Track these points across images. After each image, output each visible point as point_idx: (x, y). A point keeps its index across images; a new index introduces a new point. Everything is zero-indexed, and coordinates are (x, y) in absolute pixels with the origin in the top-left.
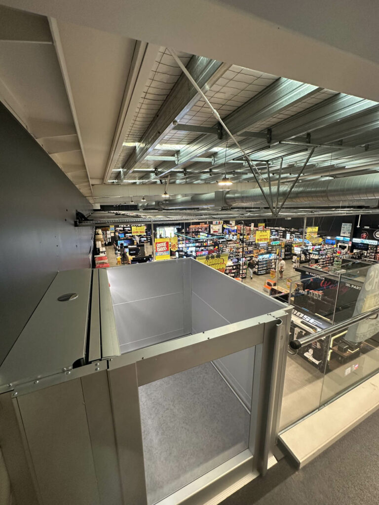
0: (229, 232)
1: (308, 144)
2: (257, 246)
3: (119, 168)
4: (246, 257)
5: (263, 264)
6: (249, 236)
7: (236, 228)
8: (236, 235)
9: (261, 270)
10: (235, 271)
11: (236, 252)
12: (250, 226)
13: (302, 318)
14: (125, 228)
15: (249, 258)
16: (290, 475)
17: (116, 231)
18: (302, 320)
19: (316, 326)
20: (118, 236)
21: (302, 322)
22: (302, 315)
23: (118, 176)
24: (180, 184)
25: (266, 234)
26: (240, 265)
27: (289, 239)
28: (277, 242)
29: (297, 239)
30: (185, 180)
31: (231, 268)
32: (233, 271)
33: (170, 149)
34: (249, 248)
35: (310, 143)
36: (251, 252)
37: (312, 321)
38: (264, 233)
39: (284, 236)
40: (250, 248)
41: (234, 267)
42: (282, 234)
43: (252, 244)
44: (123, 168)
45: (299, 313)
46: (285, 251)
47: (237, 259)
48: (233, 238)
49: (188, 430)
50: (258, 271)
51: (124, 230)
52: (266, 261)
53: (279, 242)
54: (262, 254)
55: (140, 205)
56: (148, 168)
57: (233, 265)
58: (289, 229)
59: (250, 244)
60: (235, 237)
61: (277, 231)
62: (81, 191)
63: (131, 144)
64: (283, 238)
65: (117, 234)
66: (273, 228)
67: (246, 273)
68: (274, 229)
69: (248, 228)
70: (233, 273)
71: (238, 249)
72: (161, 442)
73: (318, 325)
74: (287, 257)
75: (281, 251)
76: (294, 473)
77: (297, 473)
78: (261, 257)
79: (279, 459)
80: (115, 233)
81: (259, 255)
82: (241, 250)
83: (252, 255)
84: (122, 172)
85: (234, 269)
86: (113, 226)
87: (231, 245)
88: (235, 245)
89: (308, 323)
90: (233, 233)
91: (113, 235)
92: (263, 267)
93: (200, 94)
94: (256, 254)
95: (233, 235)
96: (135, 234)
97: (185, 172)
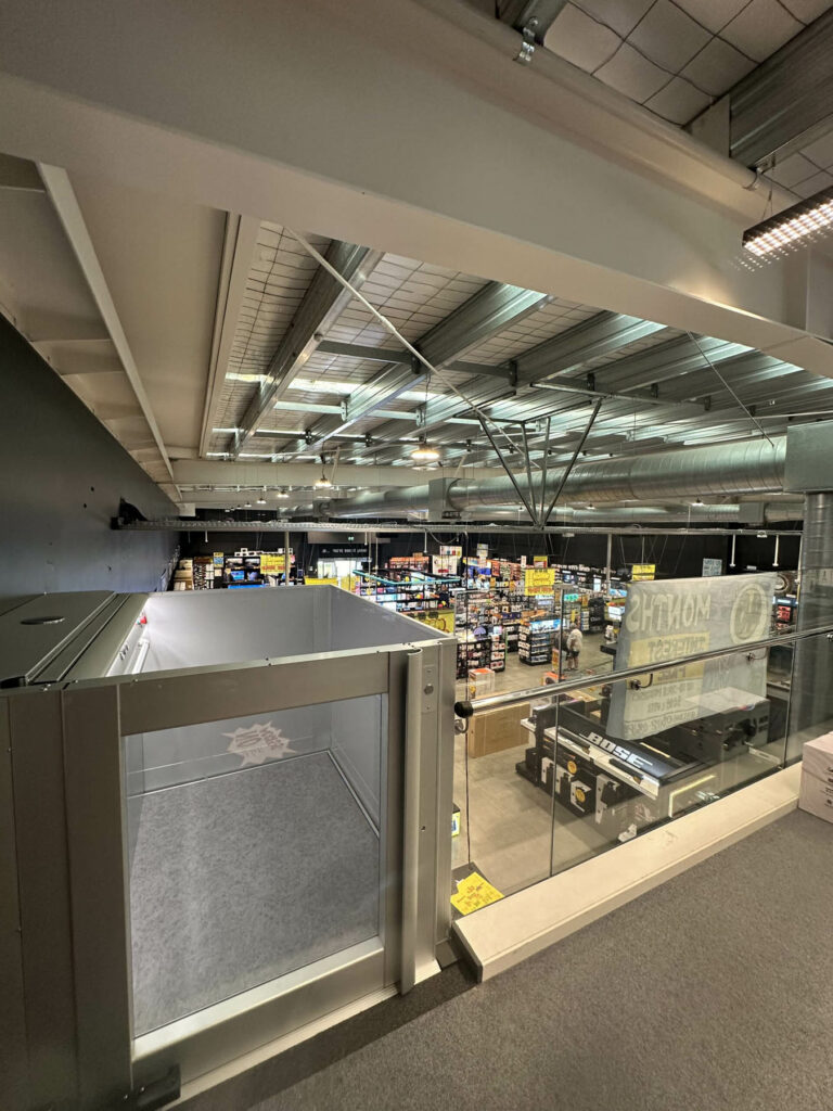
0: (475, 574)
1: (593, 393)
2: (530, 603)
3: (232, 427)
4: (503, 626)
5: (541, 641)
6: (516, 583)
7: (489, 566)
8: (489, 580)
9: (536, 654)
10: (479, 654)
11: (486, 615)
12: (519, 562)
13: (611, 753)
14: (248, 560)
15: (511, 629)
16: (461, 993)
17: (226, 565)
18: (610, 757)
19: (641, 769)
20: (230, 575)
21: (612, 762)
22: (613, 746)
23: (229, 443)
24: (364, 466)
25: (547, 576)
26: (490, 642)
27: (599, 590)
28: (573, 595)
29: (616, 591)
30: (372, 460)
31: (471, 647)
32: (476, 655)
33: (331, 391)
34: (513, 607)
35: (594, 390)
36: (516, 616)
37: (633, 758)
38: (543, 575)
39: (589, 584)
40: (516, 608)
41: (479, 646)
42: (583, 579)
43: (521, 601)
44: (239, 426)
45: (606, 742)
46: (591, 615)
47: (486, 628)
48: (482, 586)
49: (272, 918)
50: (531, 655)
51: (244, 563)
52: (548, 633)
53: (577, 595)
54: (538, 620)
55: (283, 509)
56: (292, 428)
57: (475, 640)
58: (597, 570)
59: (518, 600)
60: (486, 584)
61: (574, 573)
62: (144, 465)
63: (251, 378)
64: (588, 588)
65: (228, 571)
66: (565, 567)
67: (504, 660)
68: (567, 570)
69: (515, 565)
70: (476, 659)
71: (490, 608)
72: (207, 940)
73: (646, 768)
74: (594, 628)
75: (582, 614)
76: (470, 988)
77: (475, 988)
78: (535, 626)
79: (444, 965)
80: (223, 569)
81: (532, 620)
82: (495, 611)
83: (518, 621)
84: (237, 435)
85: (477, 651)
86: (222, 555)
87: (478, 601)
88: (485, 600)
89: (624, 763)
90: (483, 576)
91: (218, 573)
92: (541, 648)
93: (348, 289)
94: (526, 620)
95: (483, 581)
96: (270, 573)
97: (368, 441)
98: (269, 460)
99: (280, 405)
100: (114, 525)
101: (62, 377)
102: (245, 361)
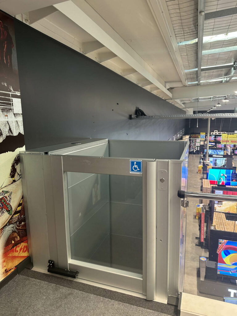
80: (204, 141)
86: (204, 134)
91: (202, 143)
98: (222, 81)
99: (205, 52)
100: (130, 117)
101: (100, 63)
102: (185, 34)
